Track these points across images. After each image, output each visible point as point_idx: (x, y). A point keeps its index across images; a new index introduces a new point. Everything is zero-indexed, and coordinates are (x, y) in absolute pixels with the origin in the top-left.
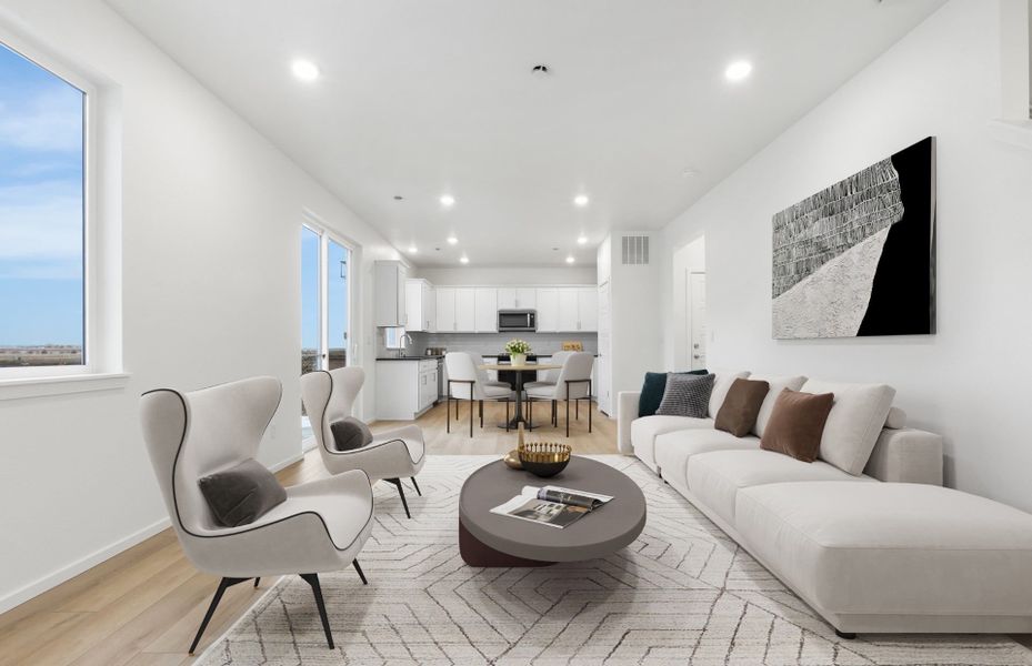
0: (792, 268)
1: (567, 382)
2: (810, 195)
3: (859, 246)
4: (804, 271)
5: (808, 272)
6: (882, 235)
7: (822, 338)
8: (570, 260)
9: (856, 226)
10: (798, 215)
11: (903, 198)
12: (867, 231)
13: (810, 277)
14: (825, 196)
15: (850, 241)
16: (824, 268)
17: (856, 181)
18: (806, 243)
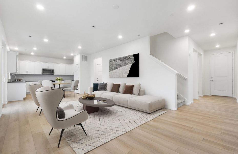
0: (113, 67)
1: (75, 86)
2: (117, 58)
3: (127, 66)
4: (116, 68)
5: (117, 68)
6: (131, 64)
7: (119, 77)
8: (65, 58)
9: (126, 63)
10: (115, 60)
11: (134, 60)
12: (128, 64)
13: (117, 69)
14: (120, 58)
15: (125, 65)
16: (120, 68)
17: (127, 57)
18: (116, 64)
